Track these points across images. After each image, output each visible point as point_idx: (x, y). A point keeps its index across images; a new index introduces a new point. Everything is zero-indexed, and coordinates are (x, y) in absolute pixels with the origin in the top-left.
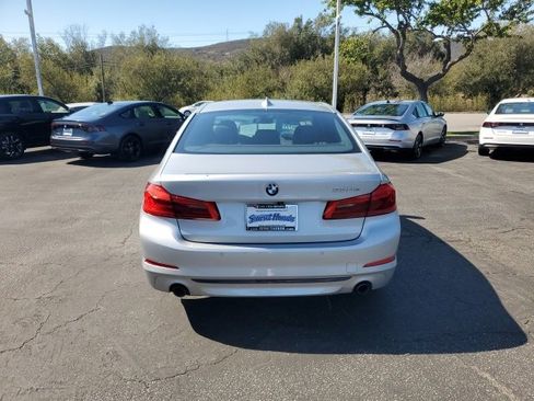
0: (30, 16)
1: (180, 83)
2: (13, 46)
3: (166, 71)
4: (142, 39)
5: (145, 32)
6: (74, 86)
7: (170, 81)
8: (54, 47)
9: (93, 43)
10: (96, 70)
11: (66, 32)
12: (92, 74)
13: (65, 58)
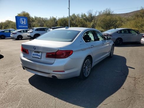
0: (69, 9)
1: (113, 24)
2: (77, 16)
3: (110, 20)
4: (106, 12)
5: (107, 10)
6: (87, 25)
7: (110, 23)
8: (85, 15)
9: (93, 14)
10: (93, 21)
11: (88, 12)
12: (92, 22)
13: (87, 18)
